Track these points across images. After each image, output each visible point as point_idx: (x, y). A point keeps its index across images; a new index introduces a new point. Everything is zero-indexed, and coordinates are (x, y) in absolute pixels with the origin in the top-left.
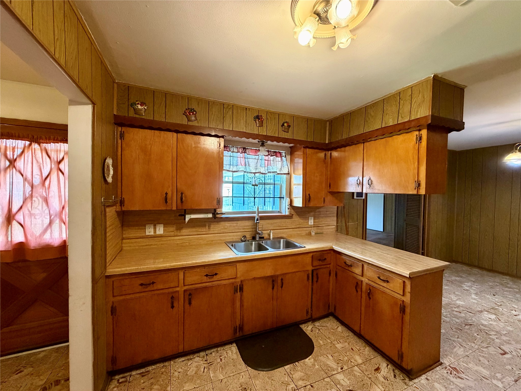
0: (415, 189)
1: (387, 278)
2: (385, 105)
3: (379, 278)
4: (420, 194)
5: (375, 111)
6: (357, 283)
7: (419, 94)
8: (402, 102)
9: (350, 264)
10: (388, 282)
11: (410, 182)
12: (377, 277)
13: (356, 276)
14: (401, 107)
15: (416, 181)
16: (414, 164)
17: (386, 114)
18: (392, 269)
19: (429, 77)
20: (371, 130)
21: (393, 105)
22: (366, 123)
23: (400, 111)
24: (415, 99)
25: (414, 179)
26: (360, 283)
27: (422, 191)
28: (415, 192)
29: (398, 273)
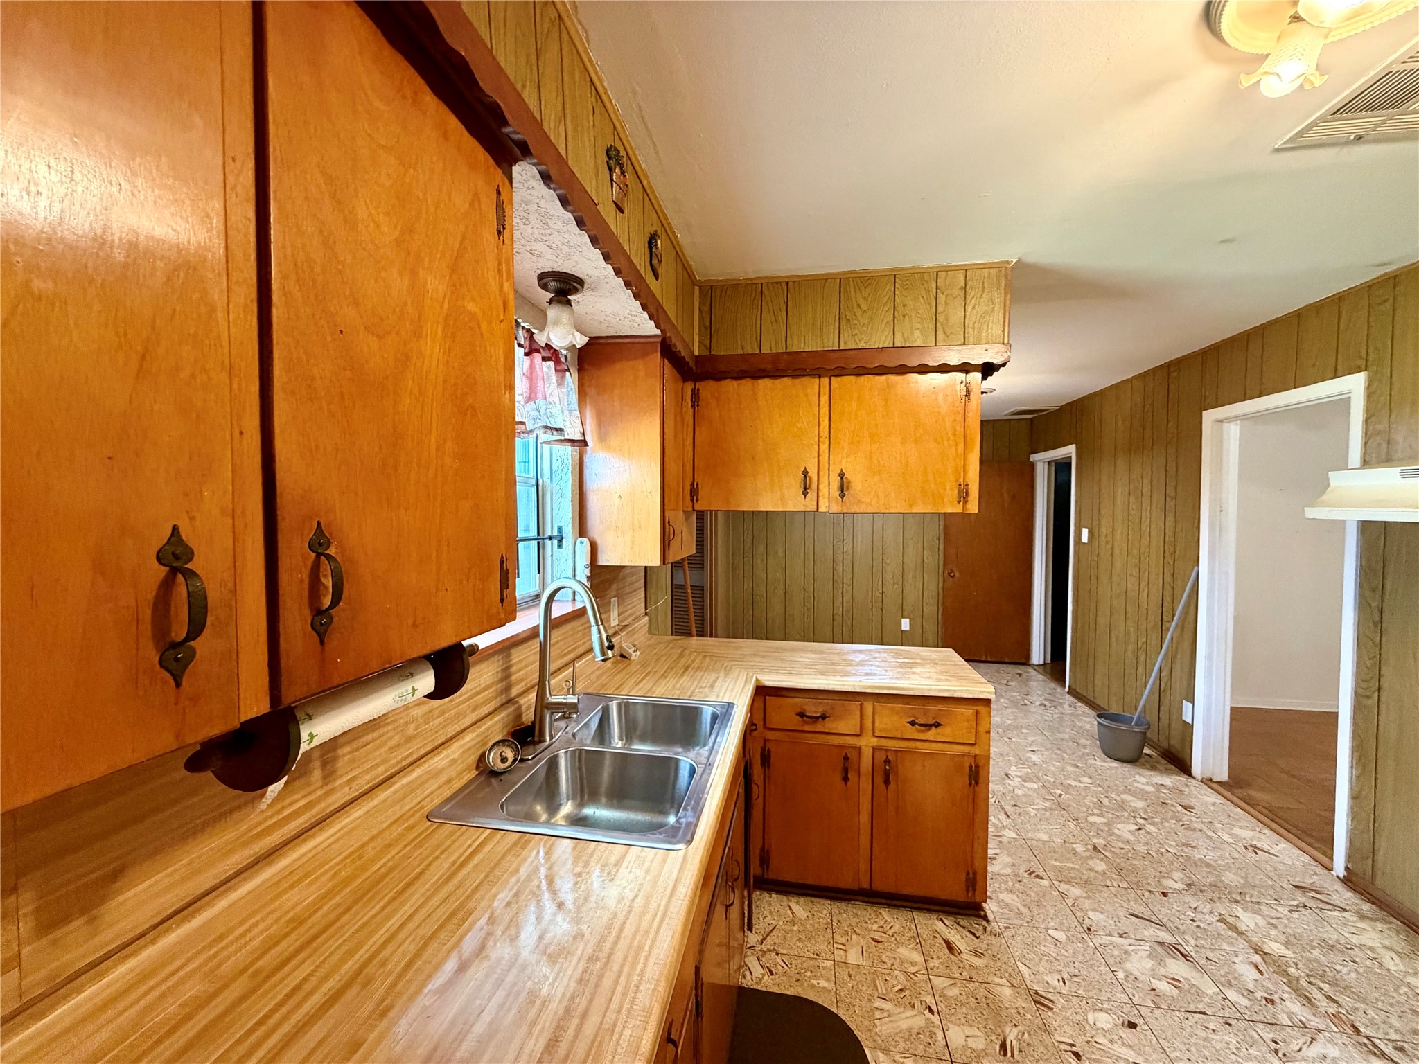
0: (959, 502)
1: (934, 718)
2: (897, 290)
3: (913, 723)
4: (968, 512)
5: (869, 299)
6: (846, 758)
7: (983, 292)
8: (942, 298)
9: (818, 715)
10: (937, 725)
11: (948, 488)
12: (908, 722)
13: (842, 742)
14: (940, 309)
15: (960, 485)
16: (956, 445)
17: (904, 316)
18: (955, 691)
19: (1008, 262)
20: (862, 345)
21: (921, 300)
22: (843, 323)
23: (940, 318)
24: (973, 301)
25: (957, 480)
26: (852, 755)
27: (973, 507)
28: (958, 509)
29: (970, 696)
